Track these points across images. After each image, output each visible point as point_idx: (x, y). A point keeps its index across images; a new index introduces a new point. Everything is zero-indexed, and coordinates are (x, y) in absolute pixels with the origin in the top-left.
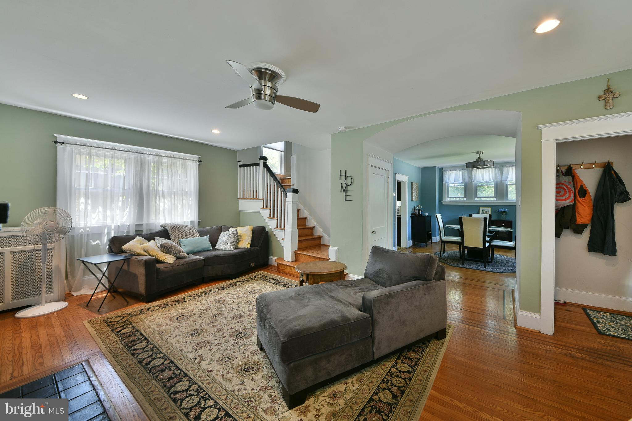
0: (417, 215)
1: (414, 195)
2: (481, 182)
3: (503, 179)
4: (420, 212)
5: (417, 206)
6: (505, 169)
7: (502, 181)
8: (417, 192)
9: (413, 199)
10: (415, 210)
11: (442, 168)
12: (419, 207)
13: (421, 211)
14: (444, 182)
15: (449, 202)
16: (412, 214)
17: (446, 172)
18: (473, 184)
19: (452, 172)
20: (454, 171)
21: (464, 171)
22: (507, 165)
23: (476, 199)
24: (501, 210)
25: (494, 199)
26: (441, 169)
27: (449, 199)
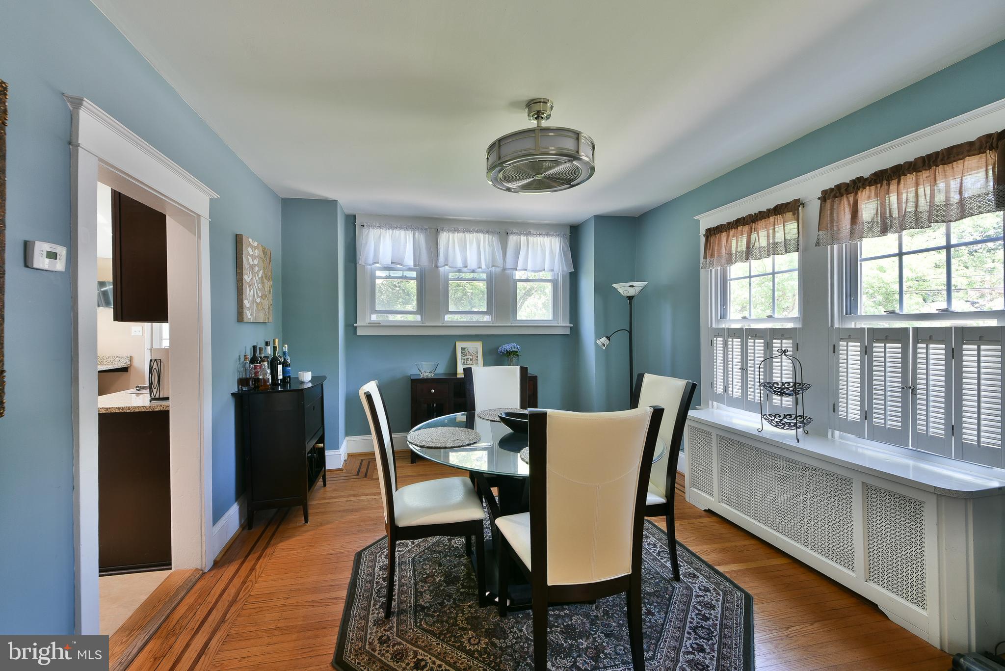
0: (265, 381)
1: (251, 295)
2: (459, 271)
3: (507, 265)
4: (280, 367)
5: (267, 344)
6: (512, 240)
7: (504, 269)
8: (268, 284)
9: (248, 315)
10: (254, 360)
11: (355, 216)
12: (275, 348)
13: (285, 364)
14: (361, 261)
15: (377, 325)
16: (242, 382)
17: (365, 231)
18: (438, 275)
19: (383, 231)
20: (391, 231)
21: (417, 234)
22: (515, 231)
23: (448, 318)
24: (508, 347)
25: (487, 318)
26: (351, 220)
27: (374, 317)
